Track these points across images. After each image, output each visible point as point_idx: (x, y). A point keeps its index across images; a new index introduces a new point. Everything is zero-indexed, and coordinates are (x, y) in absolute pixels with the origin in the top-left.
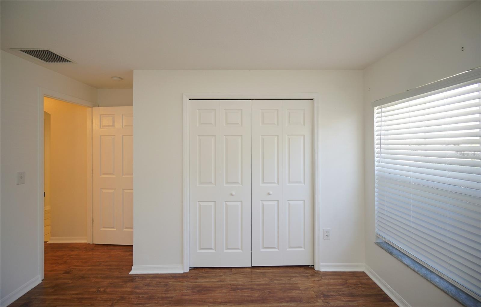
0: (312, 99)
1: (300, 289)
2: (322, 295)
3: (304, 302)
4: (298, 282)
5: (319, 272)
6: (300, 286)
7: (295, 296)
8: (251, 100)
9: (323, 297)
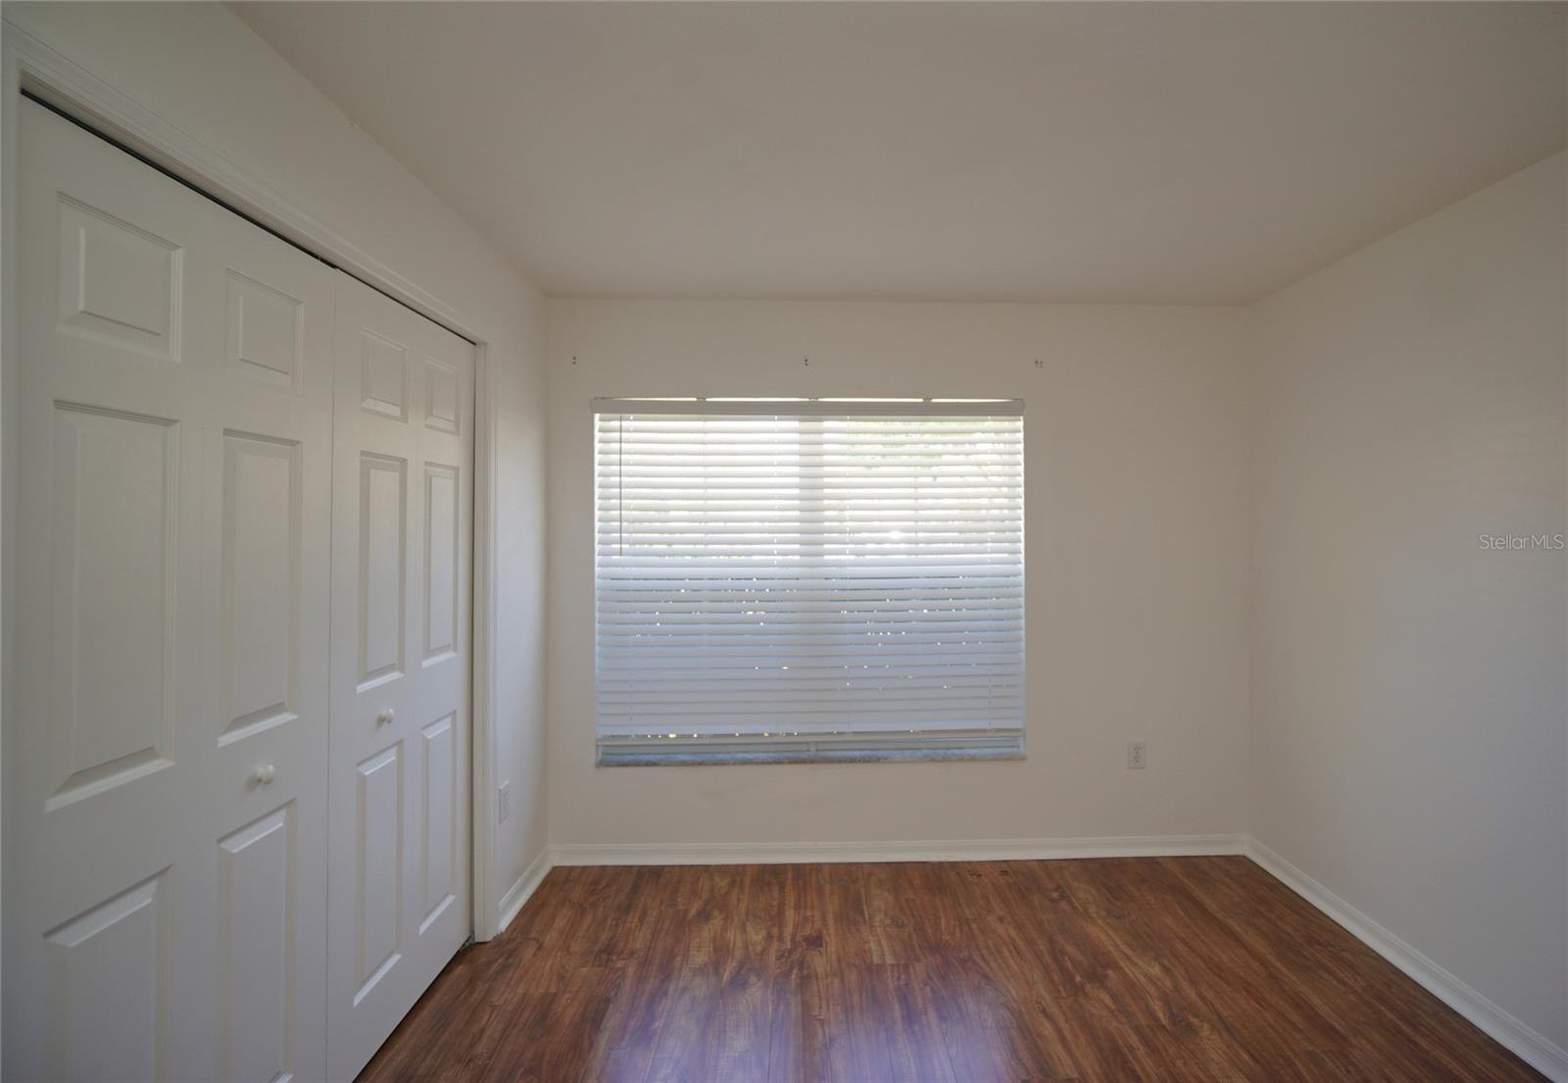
0: (474, 344)
1: (555, 995)
2: (604, 956)
3: (613, 994)
4: (520, 991)
5: (500, 942)
6: (542, 990)
7: (581, 1009)
8: (333, 266)
9: (610, 954)
